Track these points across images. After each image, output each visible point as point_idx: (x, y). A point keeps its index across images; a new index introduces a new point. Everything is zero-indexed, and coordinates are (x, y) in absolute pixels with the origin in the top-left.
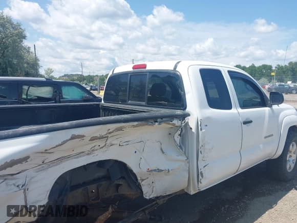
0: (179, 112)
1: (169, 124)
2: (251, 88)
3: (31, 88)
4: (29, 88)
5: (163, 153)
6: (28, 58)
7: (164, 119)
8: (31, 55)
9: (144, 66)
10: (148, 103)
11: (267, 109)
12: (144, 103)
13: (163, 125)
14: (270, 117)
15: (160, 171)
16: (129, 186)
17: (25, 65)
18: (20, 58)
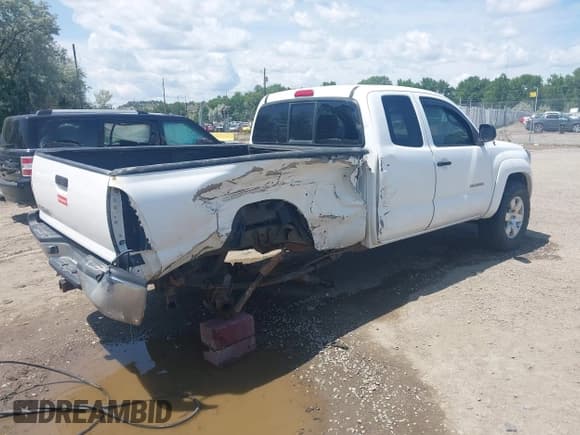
0: (355, 149)
1: (344, 162)
2: (454, 120)
3: (117, 127)
4: (113, 127)
5: (337, 197)
6: (66, 71)
7: (339, 157)
8: (69, 65)
9: (311, 93)
10: (316, 142)
11: (475, 149)
12: (310, 142)
13: (338, 163)
14: (479, 159)
15: (333, 217)
16: (299, 233)
17: (61, 86)
18: (50, 71)
